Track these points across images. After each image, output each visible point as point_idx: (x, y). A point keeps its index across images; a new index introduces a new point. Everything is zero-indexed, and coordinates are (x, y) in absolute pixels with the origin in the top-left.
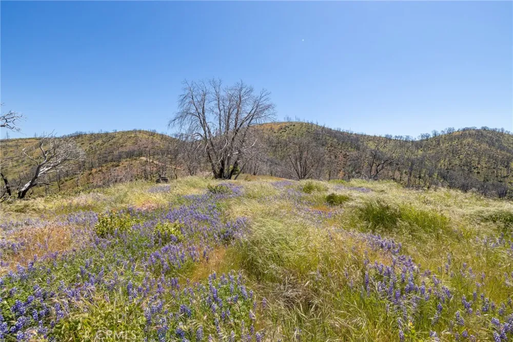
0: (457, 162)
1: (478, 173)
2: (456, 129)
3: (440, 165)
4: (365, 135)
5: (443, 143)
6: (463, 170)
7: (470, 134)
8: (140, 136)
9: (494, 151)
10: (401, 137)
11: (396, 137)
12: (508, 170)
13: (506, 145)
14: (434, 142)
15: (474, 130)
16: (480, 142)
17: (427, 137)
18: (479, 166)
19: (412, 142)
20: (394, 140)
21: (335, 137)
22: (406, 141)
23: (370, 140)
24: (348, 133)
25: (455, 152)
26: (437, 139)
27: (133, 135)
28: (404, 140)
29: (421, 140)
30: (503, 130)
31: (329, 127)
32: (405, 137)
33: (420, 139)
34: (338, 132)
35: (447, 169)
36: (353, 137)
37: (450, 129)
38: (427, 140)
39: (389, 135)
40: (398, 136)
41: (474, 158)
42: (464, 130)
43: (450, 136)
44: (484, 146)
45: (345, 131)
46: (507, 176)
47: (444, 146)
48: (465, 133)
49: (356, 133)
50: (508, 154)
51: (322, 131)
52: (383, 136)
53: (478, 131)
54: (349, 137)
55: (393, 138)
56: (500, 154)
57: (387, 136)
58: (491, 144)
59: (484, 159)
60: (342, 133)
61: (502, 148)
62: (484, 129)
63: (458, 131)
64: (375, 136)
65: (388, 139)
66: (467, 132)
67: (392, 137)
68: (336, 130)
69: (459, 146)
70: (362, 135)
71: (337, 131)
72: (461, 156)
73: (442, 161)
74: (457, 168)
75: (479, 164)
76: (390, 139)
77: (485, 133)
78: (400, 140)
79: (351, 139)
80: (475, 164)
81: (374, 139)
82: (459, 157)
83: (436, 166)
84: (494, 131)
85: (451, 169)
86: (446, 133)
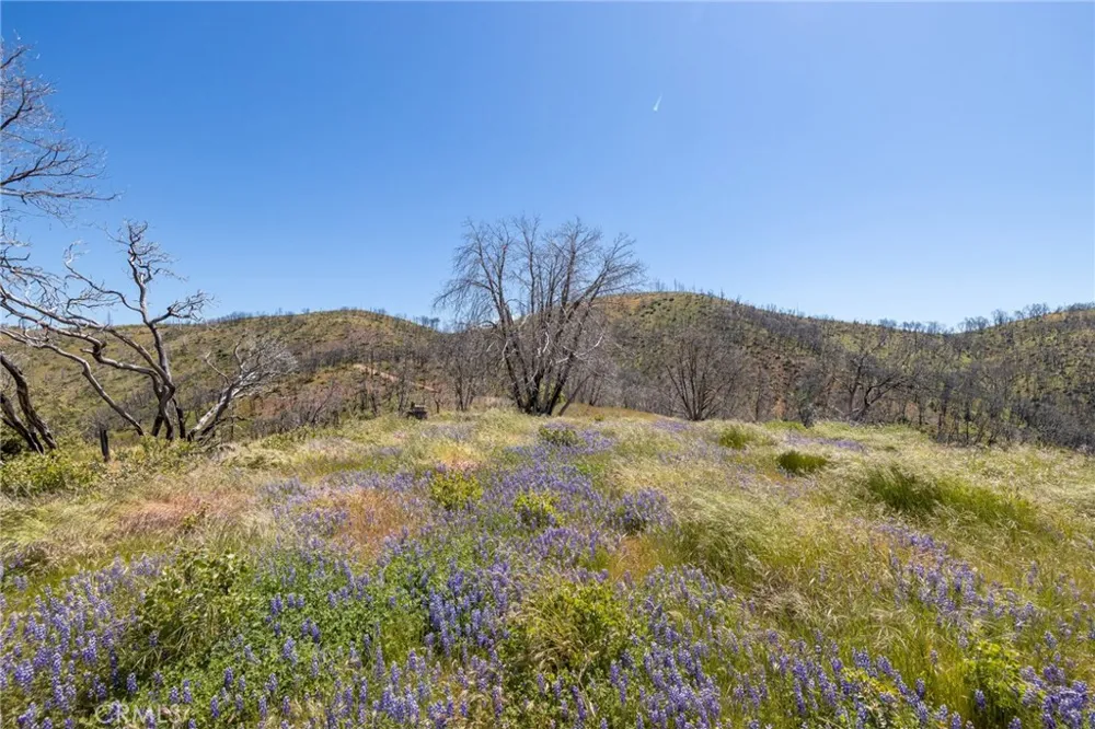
0: (1059, 383)
2: (1052, 308)
3: (1015, 389)
4: (833, 322)
5: (1021, 339)
6: (1075, 403)
7: (1086, 319)
8: (354, 321)
10: (918, 325)
11: (905, 324)
14: (999, 337)
17: (982, 325)
19: (946, 336)
20: (900, 332)
21: (764, 325)
22: (930, 335)
23: (843, 332)
24: (792, 316)
25: (1053, 361)
26: (1007, 331)
27: (340, 320)
28: (925, 331)
29: (967, 333)
31: (750, 304)
32: (927, 325)
33: (964, 330)
34: (770, 314)
35: (1034, 400)
36: (804, 324)
37: (1036, 308)
38: (981, 332)
39: (889, 319)
40: (909, 322)
42: (1072, 309)
43: (1038, 323)
45: (786, 311)
47: (1024, 346)
48: (1076, 317)
49: (812, 316)
51: (734, 312)
52: (875, 321)
54: (796, 325)
55: (899, 326)
57: (884, 322)
60: (780, 316)
63: (1057, 312)
64: (855, 323)
65: (886, 330)
66: (1081, 314)
67: (895, 325)
68: (766, 309)
69: (1063, 347)
70: (825, 321)
71: (768, 312)
72: (1068, 371)
73: (1021, 382)
74: (1059, 398)
76: (892, 330)
78: (915, 332)
79: (802, 330)
81: (855, 328)
82: (1063, 373)
83: (1006, 394)
85: (1044, 400)
86: (1027, 316)
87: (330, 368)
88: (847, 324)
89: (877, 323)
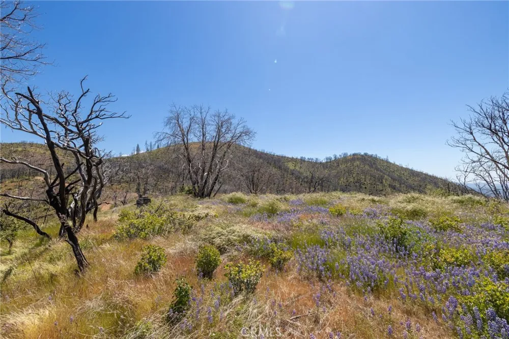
0: (352, 180)
1: (366, 188)
3: (341, 182)
4: (285, 157)
5: (341, 164)
6: (356, 186)
8: (32, 150)
9: (374, 171)
10: (312, 159)
11: (308, 159)
12: (382, 186)
13: (379, 167)
14: (335, 164)
15: (360, 155)
16: (364, 165)
17: (330, 159)
18: (366, 183)
19: (321, 163)
21: (261, 158)
22: (316, 163)
23: (289, 161)
24: (271, 155)
25: (350, 172)
26: (337, 162)
27: (20, 149)
28: (315, 161)
30: (376, 155)
31: (255, 149)
32: (315, 159)
33: (326, 161)
34: (262, 153)
35: (346, 185)
36: (276, 158)
37: (345, 154)
38: (330, 162)
41: (362, 177)
42: (354, 155)
43: (345, 159)
44: (367, 167)
45: (268, 152)
46: (382, 190)
47: (342, 167)
48: (355, 157)
50: (381, 174)
51: (249, 152)
52: (299, 158)
53: (362, 156)
54: (272, 158)
55: (306, 160)
56: (377, 174)
57: (302, 157)
58: (371, 166)
59: (368, 177)
60: (266, 154)
61: (378, 169)
62: (366, 154)
63: (350, 155)
64: (293, 158)
65: (302, 160)
66: (356, 157)
67: (305, 158)
68: (261, 151)
69: (352, 167)
70: (282, 157)
72: (354, 175)
73: (342, 179)
74: (352, 184)
75: (365, 181)
76: (304, 161)
77: (366, 157)
78: (311, 162)
79: (275, 160)
80: (363, 181)
81: (293, 160)
82: (352, 176)
83: (338, 184)
84: (371, 156)
85: (348, 185)
86: (342, 157)
87: (15, 180)
88: (290, 158)
89: (300, 158)
